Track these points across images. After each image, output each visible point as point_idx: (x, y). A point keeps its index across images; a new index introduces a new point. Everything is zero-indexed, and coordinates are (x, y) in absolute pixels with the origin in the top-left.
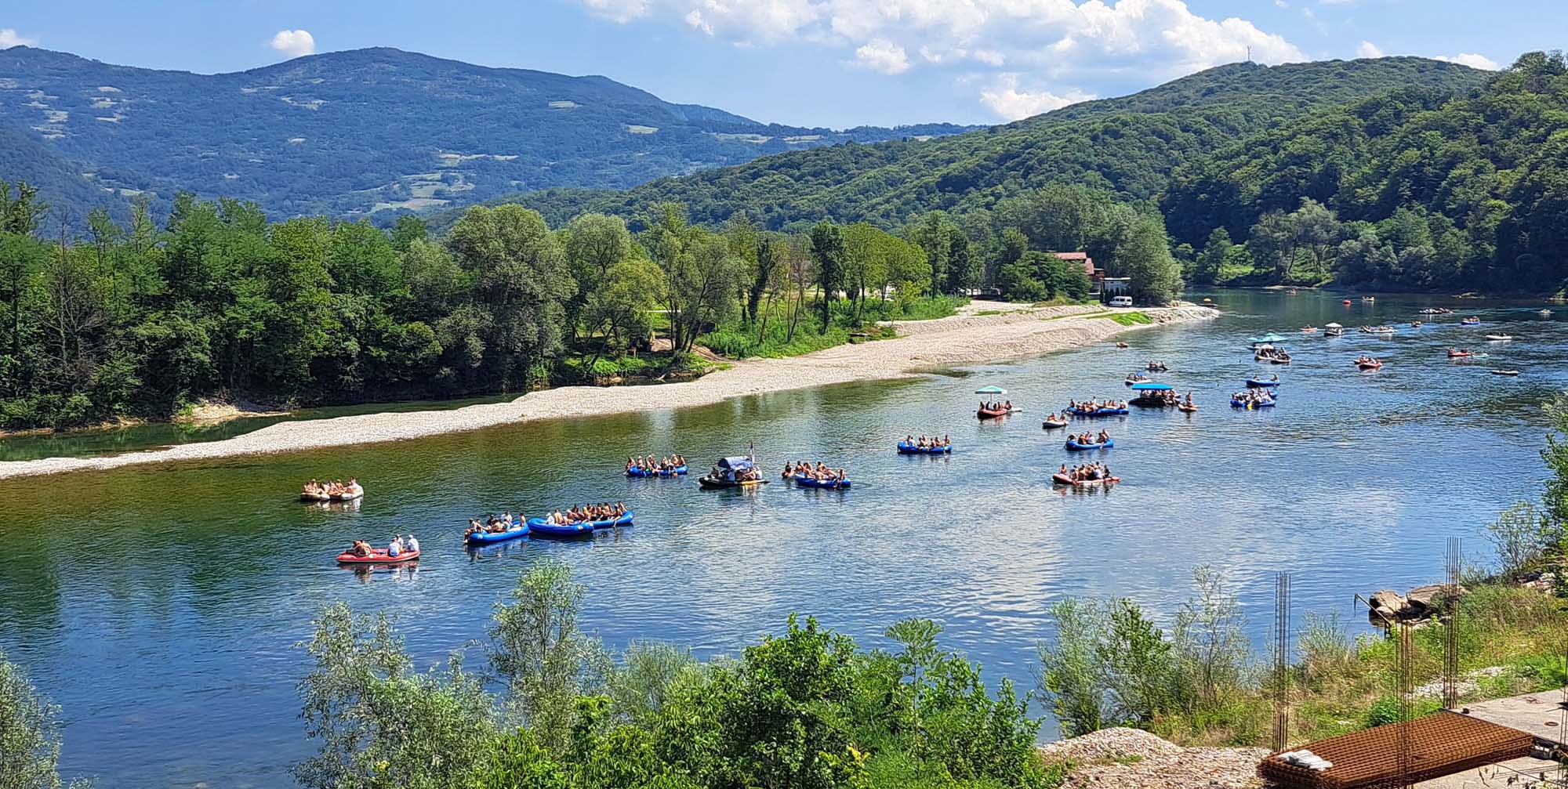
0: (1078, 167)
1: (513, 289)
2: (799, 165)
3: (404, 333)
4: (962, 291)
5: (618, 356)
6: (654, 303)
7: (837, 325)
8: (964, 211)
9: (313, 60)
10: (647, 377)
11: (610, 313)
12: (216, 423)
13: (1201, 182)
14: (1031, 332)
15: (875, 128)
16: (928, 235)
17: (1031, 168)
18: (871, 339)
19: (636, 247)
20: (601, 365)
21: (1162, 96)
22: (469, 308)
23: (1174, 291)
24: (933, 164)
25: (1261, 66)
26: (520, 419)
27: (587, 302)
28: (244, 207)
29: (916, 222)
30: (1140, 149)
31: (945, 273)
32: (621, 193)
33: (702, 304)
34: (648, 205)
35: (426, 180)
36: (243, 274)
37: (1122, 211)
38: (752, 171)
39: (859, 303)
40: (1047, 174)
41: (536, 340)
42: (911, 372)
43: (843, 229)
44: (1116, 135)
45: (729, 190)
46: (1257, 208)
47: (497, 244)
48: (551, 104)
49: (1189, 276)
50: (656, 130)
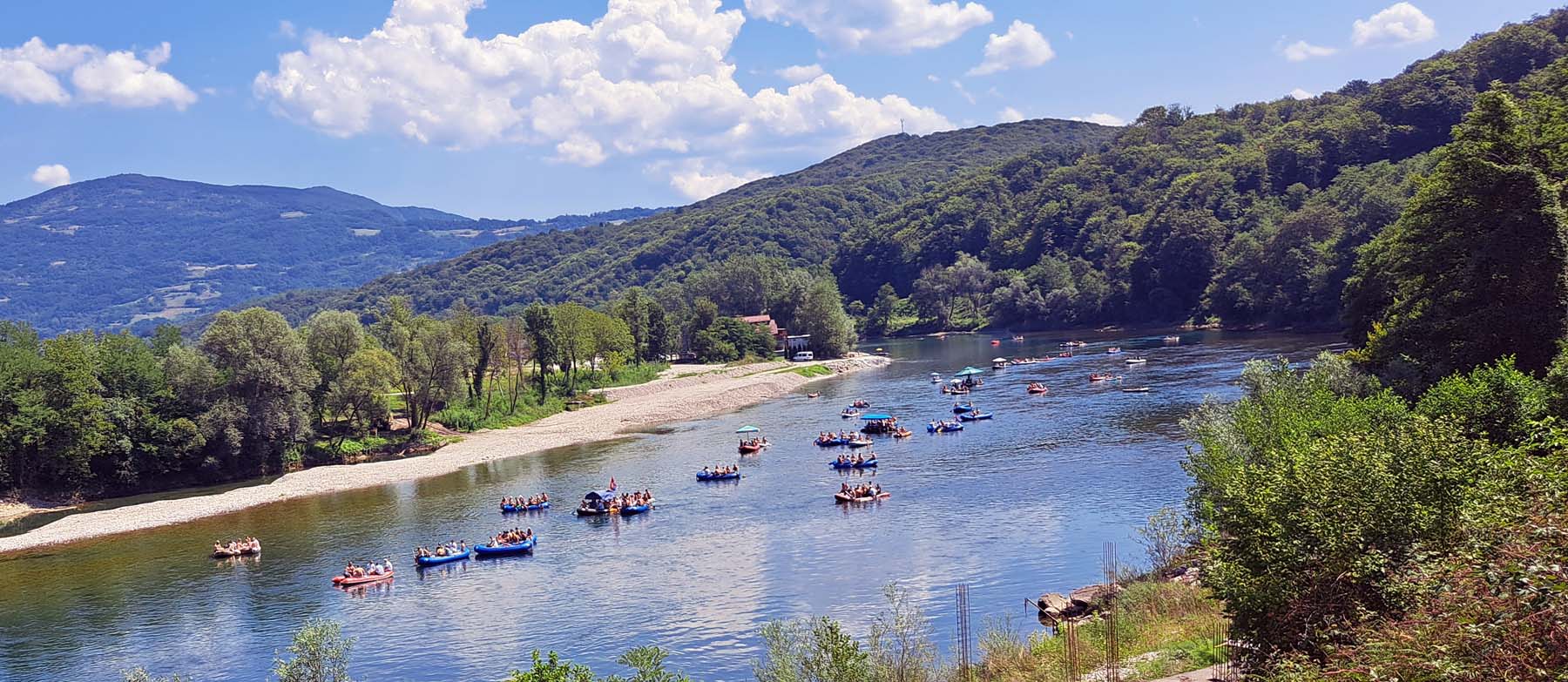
0: (757, 239)
1: (263, 383)
2: (509, 254)
3: (171, 429)
4: (663, 357)
5: (362, 437)
6: (390, 387)
7: (553, 396)
8: (659, 286)
9: (67, 190)
10: (389, 453)
11: (352, 399)
12: (12, 520)
13: (866, 246)
14: (726, 390)
15: (574, 216)
16: (629, 309)
17: (715, 243)
18: (585, 405)
19: (369, 337)
20: (347, 445)
21: (827, 170)
22: (226, 403)
23: (850, 344)
24: (628, 245)
25: (914, 136)
26: (281, 498)
27: (330, 391)
28: (17, 326)
29: (617, 298)
30: (811, 218)
31: (645, 342)
32: (352, 290)
33: (432, 385)
34: (377, 300)
35: (177, 292)
36: (22, 386)
37: (798, 276)
38: (467, 263)
39: (571, 374)
40: (729, 247)
41: (288, 427)
42: (622, 432)
43: (552, 310)
44: (789, 208)
45: (447, 280)
46: (918, 264)
47: (246, 344)
48: (283, 215)
49: (862, 329)
50: (378, 231)
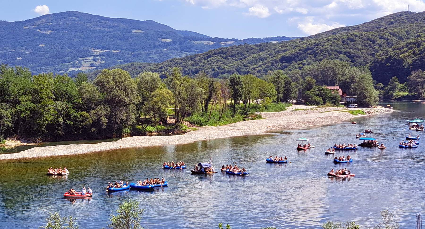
0: (336, 53)
1: (117, 100)
2: (226, 53)
3: (79, 116)
4: (289, 101)
5: (155, 125)
6: (169, 105)
7: (239, 114)
8: (290, 70)
9: (49, 16)
10: (166, 133)
11: (153, 109)
12: (13, 147)
13: (387, 59)
14: (316, 117)
15: (256, 38)
16: (276, 79)
17: (317, 53)
18: (252, 119)
19: (163, 84)
20: (149, 128)
21: (372, 25)
22: (102, 107)
23: (375, 102)
24: (278, 52)
25: (413, 13)
26: (120, 148)
27: (144, 105)
28: (24, 69)
29: (271, 74)
30: (362, 46)
31: (282, 94)
32: (158, 64)
33: (187, 106)
34: (168, 69)
35: (87, 60)
36: (23, 94)
37: (354, 71)
38: (207, 55)
39: (247, 105)
40: (324, 56)
41: (126, 119)
42: (268, 132)
43: (242, 77)
44: (352, 40)
45: (198, 62)
46: (410, 69)
47: (112, 83)
48: (133, 31)
49: (381, 96)
50: (171, 40)
